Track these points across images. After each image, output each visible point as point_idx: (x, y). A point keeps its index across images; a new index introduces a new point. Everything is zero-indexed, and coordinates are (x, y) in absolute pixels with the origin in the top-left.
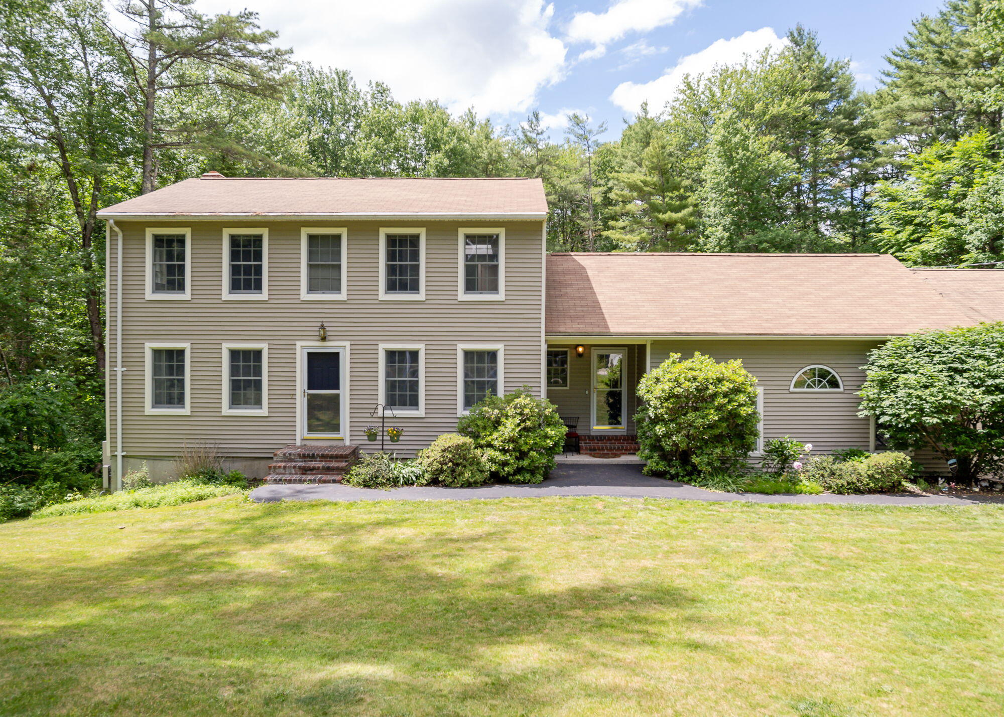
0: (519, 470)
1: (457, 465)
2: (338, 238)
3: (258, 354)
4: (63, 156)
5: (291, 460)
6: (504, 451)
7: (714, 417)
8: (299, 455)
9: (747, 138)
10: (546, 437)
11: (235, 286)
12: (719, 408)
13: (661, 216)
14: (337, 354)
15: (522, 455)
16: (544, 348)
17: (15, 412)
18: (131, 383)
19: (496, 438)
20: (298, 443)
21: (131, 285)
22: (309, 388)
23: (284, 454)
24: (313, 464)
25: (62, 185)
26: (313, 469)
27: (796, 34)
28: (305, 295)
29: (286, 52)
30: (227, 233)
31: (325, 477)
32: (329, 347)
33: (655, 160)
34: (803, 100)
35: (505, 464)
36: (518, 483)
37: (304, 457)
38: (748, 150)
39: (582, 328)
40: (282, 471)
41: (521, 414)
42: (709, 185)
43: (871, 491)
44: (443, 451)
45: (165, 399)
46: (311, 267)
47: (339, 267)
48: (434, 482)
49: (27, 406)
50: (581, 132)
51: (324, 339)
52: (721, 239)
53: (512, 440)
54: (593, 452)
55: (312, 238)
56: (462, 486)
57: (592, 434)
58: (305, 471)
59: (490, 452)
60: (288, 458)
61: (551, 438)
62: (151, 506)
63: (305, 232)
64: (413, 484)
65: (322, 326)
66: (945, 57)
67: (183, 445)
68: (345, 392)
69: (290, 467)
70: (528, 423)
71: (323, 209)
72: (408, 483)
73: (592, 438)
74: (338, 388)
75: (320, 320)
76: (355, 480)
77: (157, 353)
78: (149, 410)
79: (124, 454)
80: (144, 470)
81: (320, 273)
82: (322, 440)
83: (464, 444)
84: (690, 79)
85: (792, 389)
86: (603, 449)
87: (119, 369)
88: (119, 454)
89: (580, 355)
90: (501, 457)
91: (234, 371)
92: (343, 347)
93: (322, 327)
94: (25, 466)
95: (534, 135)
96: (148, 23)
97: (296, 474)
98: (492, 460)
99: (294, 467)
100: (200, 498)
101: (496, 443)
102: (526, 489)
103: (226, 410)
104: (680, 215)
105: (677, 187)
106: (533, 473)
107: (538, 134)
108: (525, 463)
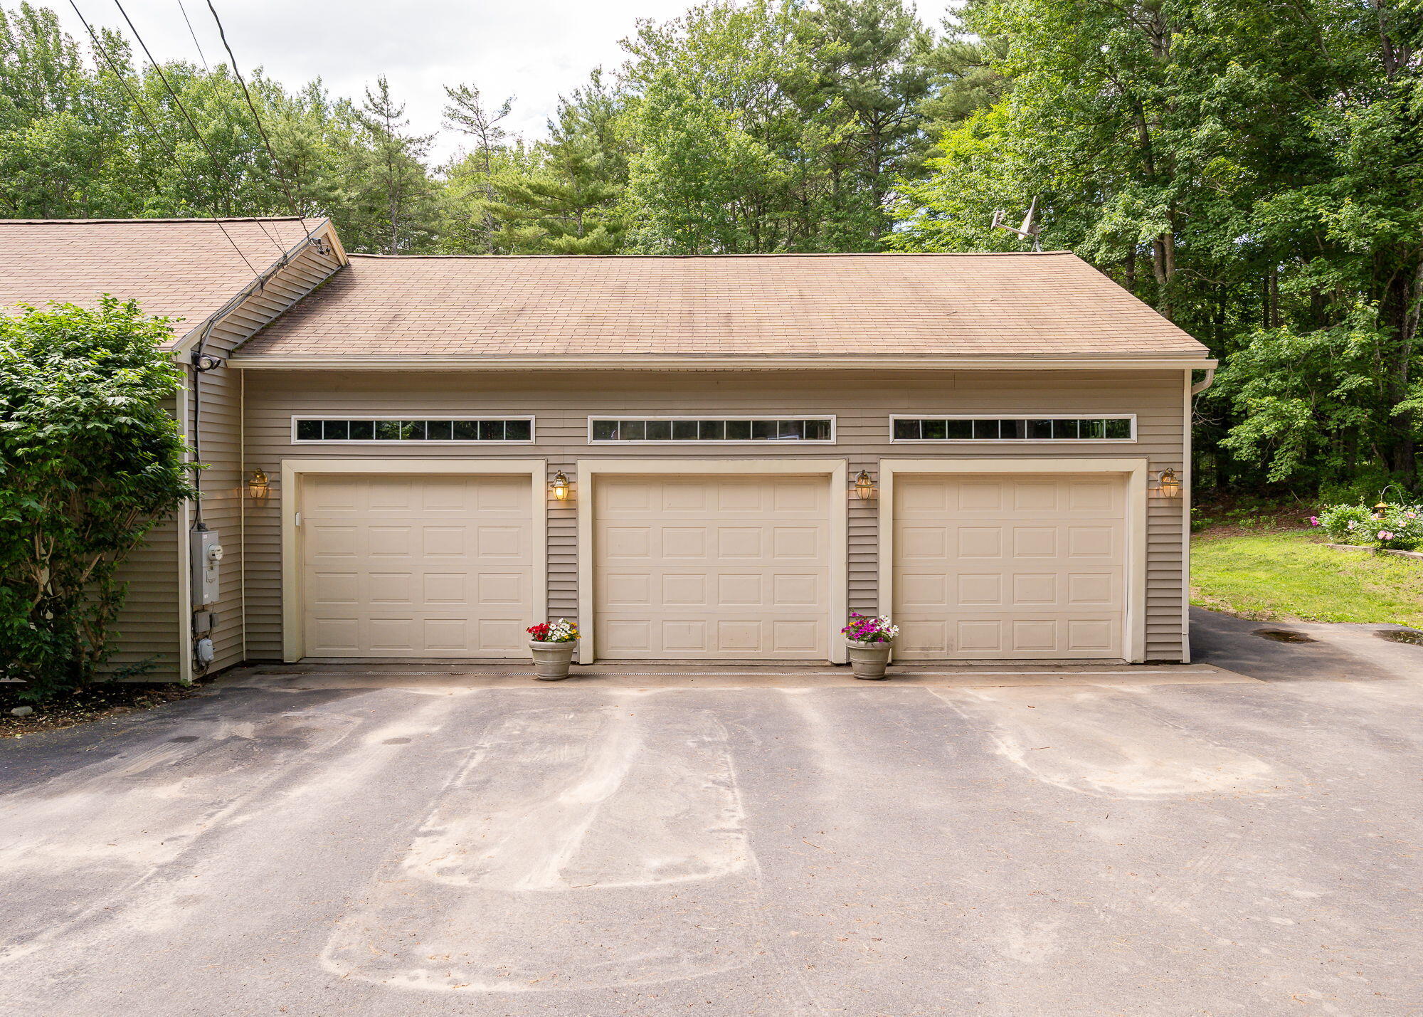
50: (471, 114)
95: (382, 119)
107: (389, 116)
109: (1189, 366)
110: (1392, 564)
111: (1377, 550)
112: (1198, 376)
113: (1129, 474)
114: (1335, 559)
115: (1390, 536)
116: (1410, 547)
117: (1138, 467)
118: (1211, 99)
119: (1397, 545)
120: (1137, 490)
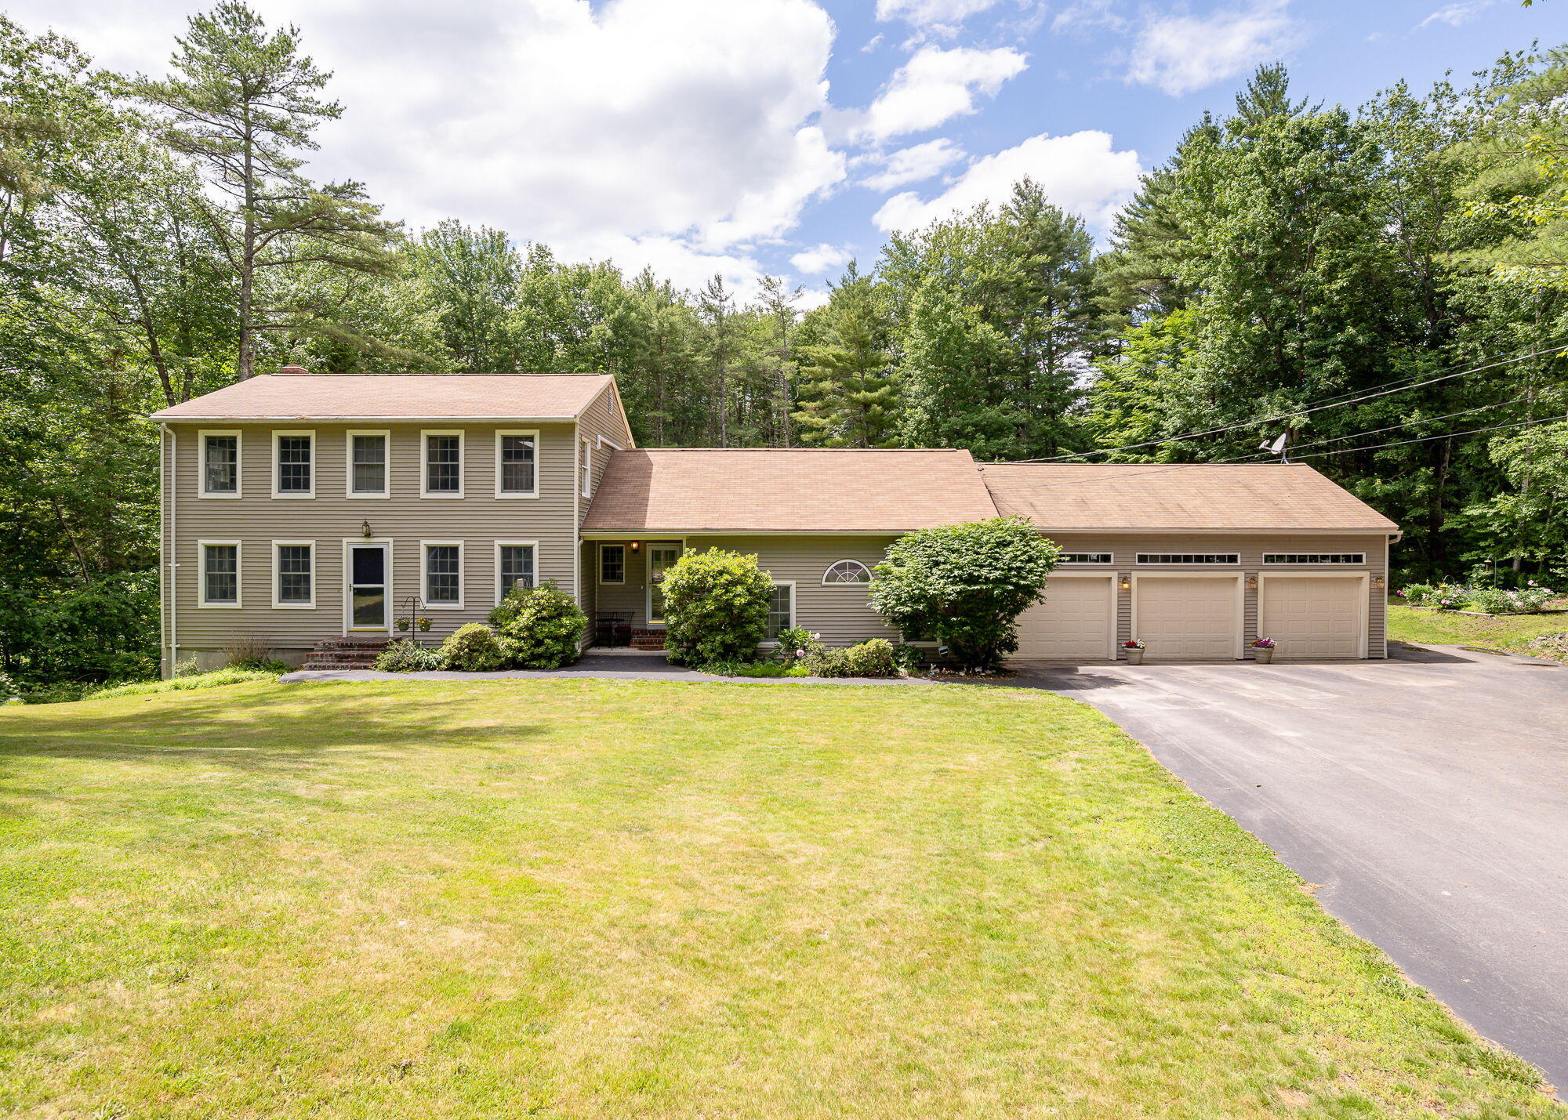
0: (534, 657)
1: (474, 651)
2: (382, 439)
3: (306, 550)
4: (152, 340)
5: (330, 649)
6: (520, 639)
7: (710, 606)
9: (949, 307)
10: (562, 626)
11: (285, 485)
12: (716, 599)
13: (854, 395)
14: (381, 550)
15: (539, 643)
16: (577, 544)
17: (84, 609)
18: (185, 577)
19: (513, 626)
20: (345, 635)
21: (185, 485)
22: (355, 583)
23: (326, 645)
24: (351, 653)
25: (152, 371)
26: (349, 656)
27: (1023, 186)
28: (350, 494)
29: (398, 225)
30: (276, 435)
31: (358, 664)
32: (374, 543)
33: (851, 331)
34: (1017, 264)
35: (520, 650)
36: (534, 668)
37: (343, 646)
38: (949, 322)
39: (619, 524)
40: (319, 658)
41: (538, 604)
42: (909, 361)
43: (854, 675)
44: (462, 638)
45: (218, 594)
46: (357, 467)
47: (383, 466)
48: (453, 667)
49: (98, 605)
50: (774, 297)
51: (368, 535)
52: (920, 422)
53: (529, 628)
54: (642, 645)
55: (358, 441)
56: (477, 671)
57: (648, 628)
58: (340, 658)
59: (509, 640)
60: (327, 648)
61: (565, 626)
62: (188, 688)
63: (350, 434)
64: (434, 669)
66: (1165, 220)
68: (388, 585)
69: (327, 655)
70: (544, 613)
71: (366, 413)
72: (430, 668)
73: (645, 632)
74: (382, 582)
75: (365, 517)
76: (382, 665)
77: (210, 549)
78: (202, 604)
79: (177, 646)
80: (194, 659)
81: (365, 473)
82: (367, 632)
83: (481, 632)
84: (901, 237)
85: (824, 583)
86: (652, 643)
87: (173, 565)
88: (174, 646)
89: (635, 551)
90: (516, 644)
91: (284, 566)
92: (386, 543)
93: (366, 524)
94: (94, 665)
95: (716, 302)
96: (244, 195)
97: (331, 661)
98: (509, 647)
99: (331, 655)
100: (235, 681)
101: (514, 632)
102: (537, 673)
103: (276, 604)
104: (876, 394)
105: (876, 363)
106: (550, 658)
107: (721, 301)
108: (541, 650)
109: (1388, 533)
110: (1449, 617)
111: (1439, 610)
112: (1392, 537)
113: (1361, 578)
114: (1415, 615)
115: (1448, 602)
116: (1458, 608)
117: (1366, 575)
118: (1334, 345)
119: (1450, 607)
120: (1365, 585)
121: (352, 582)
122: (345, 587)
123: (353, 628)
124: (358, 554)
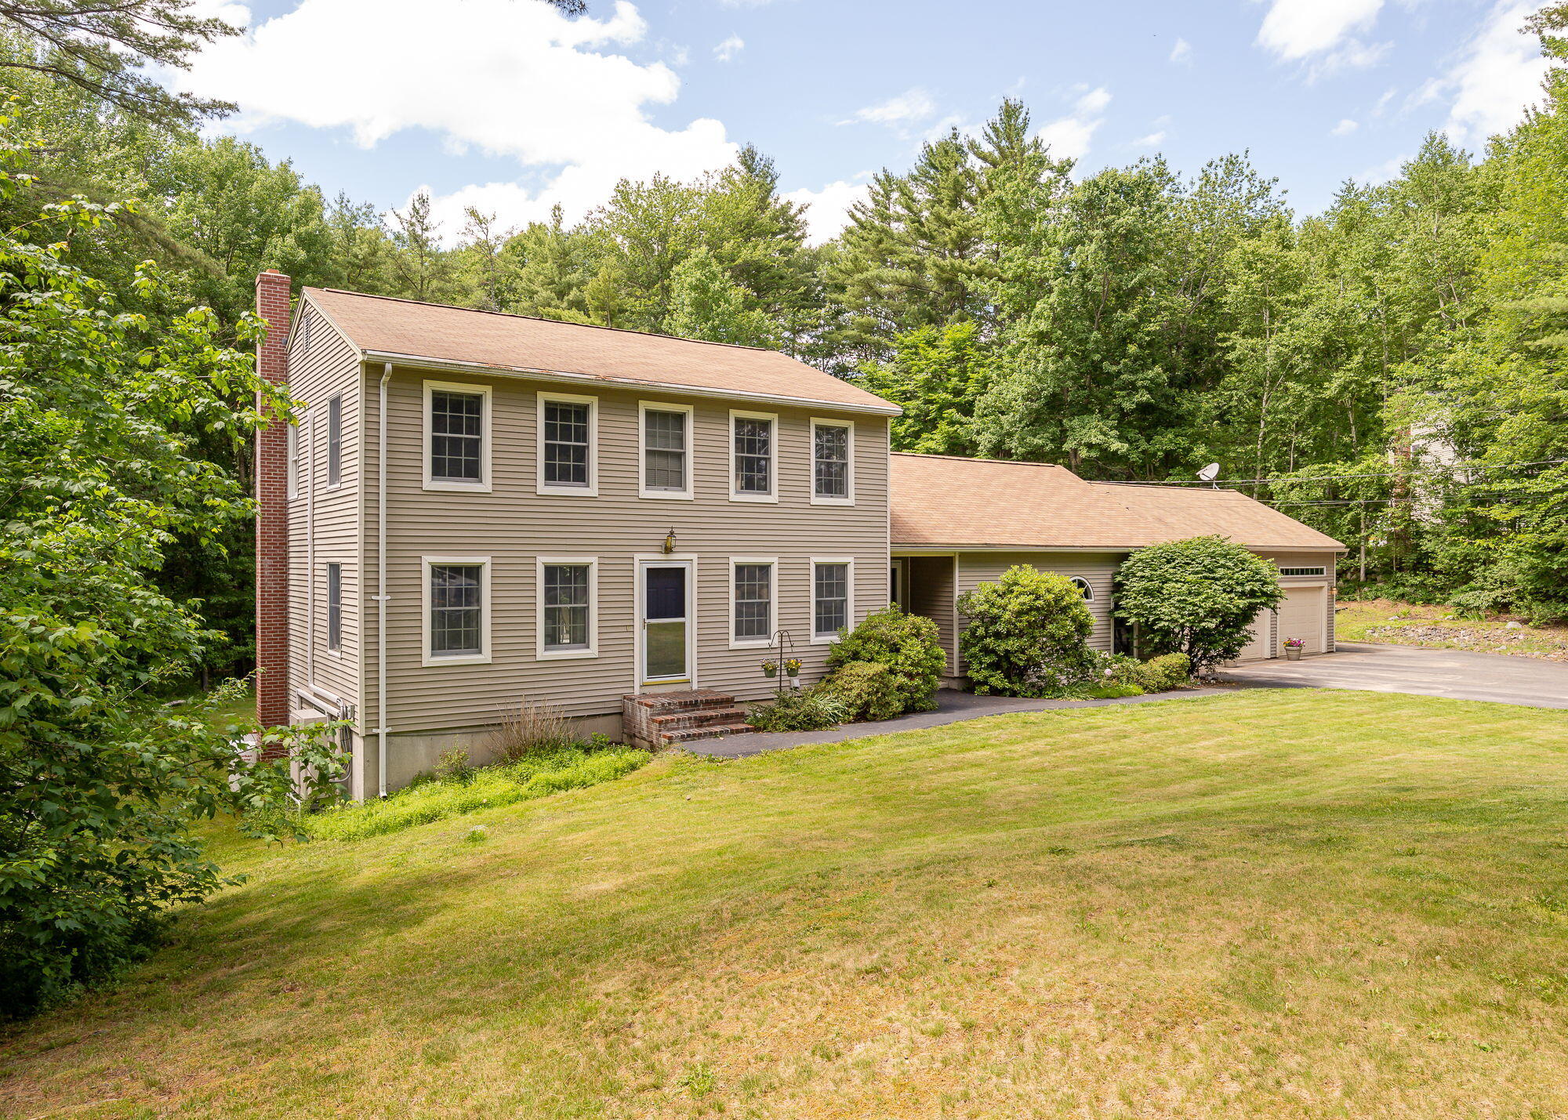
2: (682, 417)
3: (580, 571)
8: (680, 703)
11: (554, 474)
14: (683, 569)
16: (889, 563)
18: (399, 618)
20: (636, 692)
21: (401, 466)
22: (649, 617)
23: (663, 704)
26: (711, 718)
28: (644, 492)
30: (540, 397)
32: (675, 561)
37: (686, 706)
43: (1167, 689)
45: (449, 642)
46: (651, 454)
47: (680, 456)
51: (669, 550)
55: (652, 417)
58: (698, 722)
63: (642, 406)
64: (836, 722)
65: (672, 533)
67: (498, 708)
68: (691, 619)
69: (684, 720)
74: (683, 616)
75: (670, 525)
77: (439, 571)
78: (429, 658)
79: (389, 730)
81: (660, 463)
82: (665, 685)
87: (382, 598)
88: (382, 731)
91: (551, 595)
92: (690, 562)
93: (672, 535)
95: (419, 231)
97: (691, 727)
99: (690, 719)
103: (541, 653)
107: (425, 229)
109: (1337, 550)
113: (1323, 587)
117: (1325, 584)
120: (1325, 592)
121: (645, 616)
122: (637, 624)
123: (646, 680)
124: (653, 574)
